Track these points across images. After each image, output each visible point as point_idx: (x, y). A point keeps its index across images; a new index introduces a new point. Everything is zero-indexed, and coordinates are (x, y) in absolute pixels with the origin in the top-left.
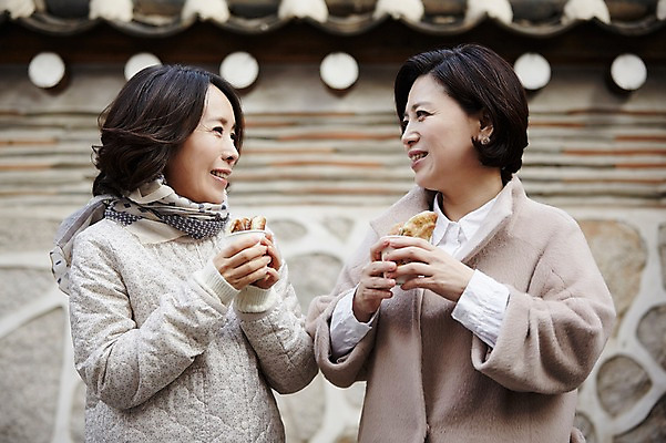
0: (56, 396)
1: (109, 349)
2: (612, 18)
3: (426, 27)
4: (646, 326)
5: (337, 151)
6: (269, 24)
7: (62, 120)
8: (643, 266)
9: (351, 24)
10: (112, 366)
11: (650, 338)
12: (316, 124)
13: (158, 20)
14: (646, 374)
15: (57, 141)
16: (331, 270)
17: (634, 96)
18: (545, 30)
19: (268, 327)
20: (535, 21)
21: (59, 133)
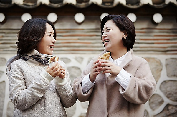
0: (3, 105)
1: (18, 94)
2: (153, 3)
3: (103, 6)
4: (162, 86)
5: (79, 39)
6: (60, 5)
7: (4, 31)
8: (161, 70)
9: (83, 5)
10: (19, 99)
11: (163, 89)
12: (73, 32)
13: (30, 4)
14: (162, 99)
15: (3, 36)
16: (77, 71)
17: (159, 24)
18: (135, 7)
19: (64, 89)
20: (132, 4)
21: (3, 34)
